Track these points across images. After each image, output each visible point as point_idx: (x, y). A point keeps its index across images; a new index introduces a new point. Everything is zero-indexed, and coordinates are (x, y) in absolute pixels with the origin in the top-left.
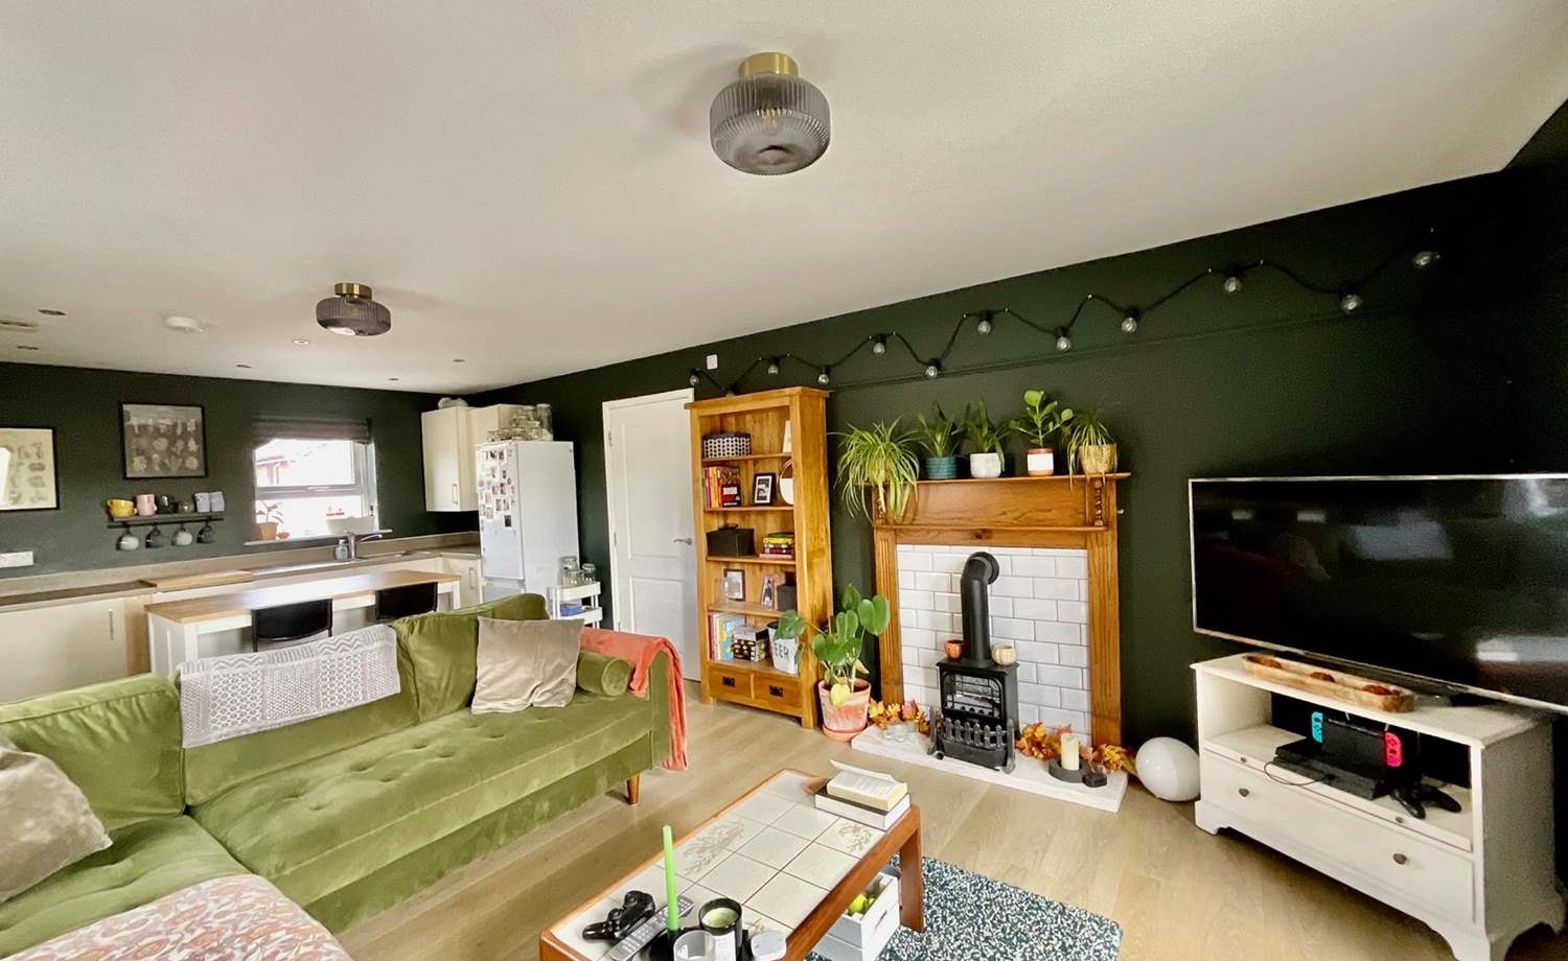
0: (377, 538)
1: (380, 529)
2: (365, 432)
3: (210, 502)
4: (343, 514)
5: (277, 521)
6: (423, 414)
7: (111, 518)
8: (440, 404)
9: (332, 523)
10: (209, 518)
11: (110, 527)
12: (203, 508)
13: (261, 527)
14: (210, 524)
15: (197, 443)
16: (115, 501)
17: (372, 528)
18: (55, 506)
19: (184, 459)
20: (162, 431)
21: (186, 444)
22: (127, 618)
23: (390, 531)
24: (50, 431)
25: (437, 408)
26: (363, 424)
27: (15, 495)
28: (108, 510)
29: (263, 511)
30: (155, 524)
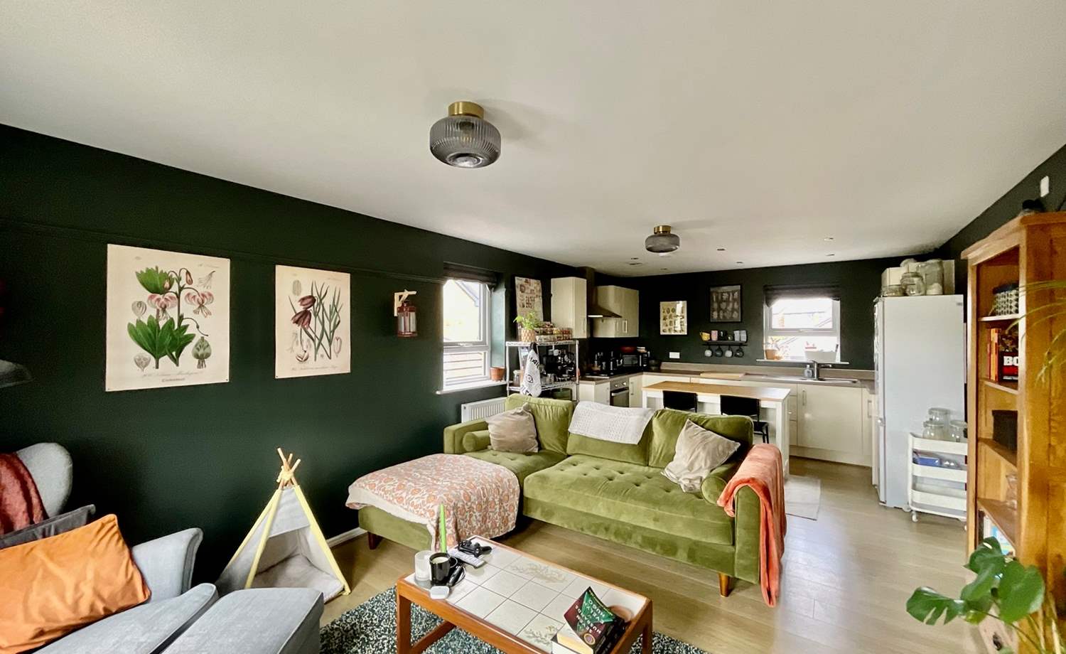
0: (829, 367)
1: (841, 361)
3: (740, 336)
4: (815, 348)
5: (777, 349)
7: (702, 341)
10: (741, 344)
11: (703, 345)
12: (737, 339)
13: (766, 351)
14: (742, 347)
15: (738, 304)
16: (704, 333)
17: (835, 359)
18: (686, 334)
19: (733, 313)
20: (724, 299)
21: (733, 305)
23: (848, 363)
24: (687, 302)
28: (701, 338)
29: (770, 343)
30: (717, 345)
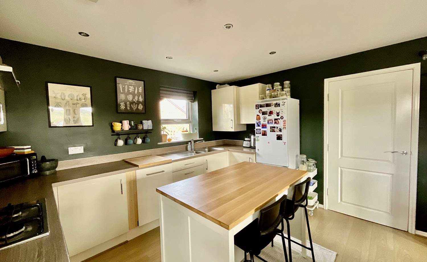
1: (199, 137)
2: (192, 97)
3: (147, 124)
4: (187, 131)
5: (167, 134)
6: (212, 91)
7: (113, 131)
8: (217, 87)
9: (185, 135)
10: (147, 132)
11: (112, 135)
12: (145, 127)
13: (163, 136)
14: (147, 135)
15: (142, 98)
16: (115, 123)
18: (91, 125)
19: (138, 105)
20: (130, 92)
21: (139, 98)
22: (127, 182)
23: (203, 139)
24: (89, 88)
25: (215, 88)
26: (191, 94)
27: (75, 119)
28: (112, 126)
29: (163, 129)
30: (129, 134)
